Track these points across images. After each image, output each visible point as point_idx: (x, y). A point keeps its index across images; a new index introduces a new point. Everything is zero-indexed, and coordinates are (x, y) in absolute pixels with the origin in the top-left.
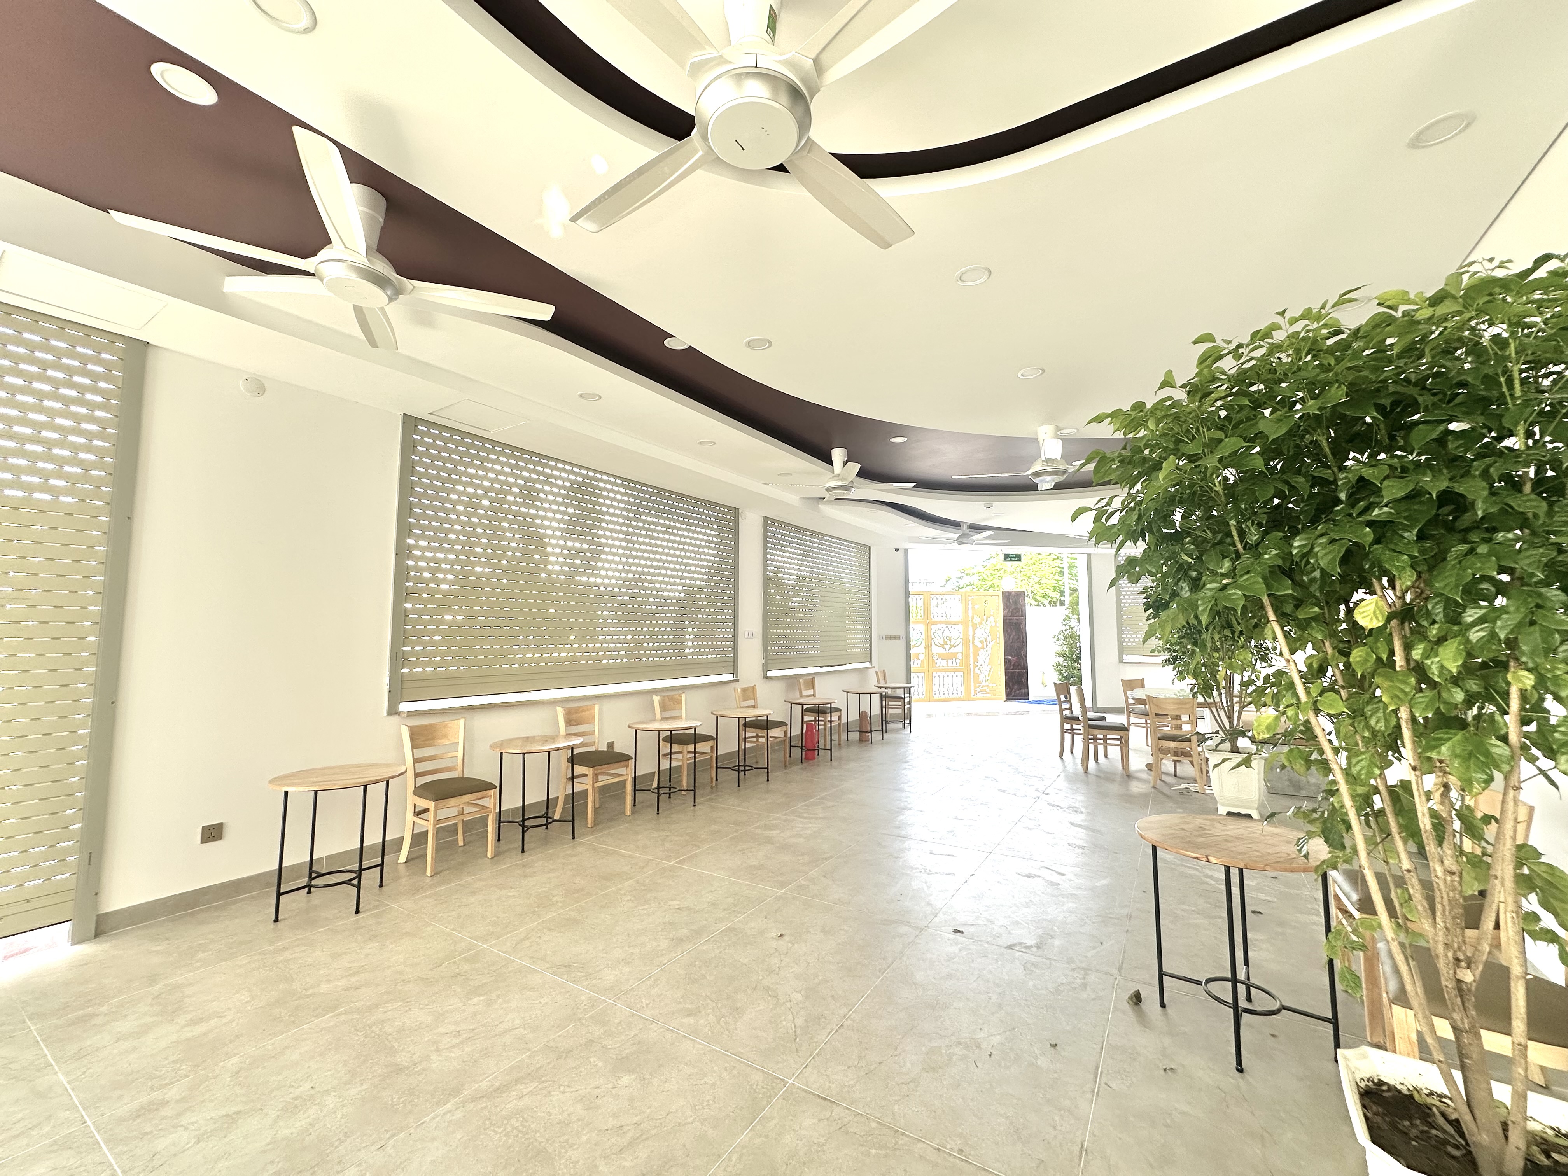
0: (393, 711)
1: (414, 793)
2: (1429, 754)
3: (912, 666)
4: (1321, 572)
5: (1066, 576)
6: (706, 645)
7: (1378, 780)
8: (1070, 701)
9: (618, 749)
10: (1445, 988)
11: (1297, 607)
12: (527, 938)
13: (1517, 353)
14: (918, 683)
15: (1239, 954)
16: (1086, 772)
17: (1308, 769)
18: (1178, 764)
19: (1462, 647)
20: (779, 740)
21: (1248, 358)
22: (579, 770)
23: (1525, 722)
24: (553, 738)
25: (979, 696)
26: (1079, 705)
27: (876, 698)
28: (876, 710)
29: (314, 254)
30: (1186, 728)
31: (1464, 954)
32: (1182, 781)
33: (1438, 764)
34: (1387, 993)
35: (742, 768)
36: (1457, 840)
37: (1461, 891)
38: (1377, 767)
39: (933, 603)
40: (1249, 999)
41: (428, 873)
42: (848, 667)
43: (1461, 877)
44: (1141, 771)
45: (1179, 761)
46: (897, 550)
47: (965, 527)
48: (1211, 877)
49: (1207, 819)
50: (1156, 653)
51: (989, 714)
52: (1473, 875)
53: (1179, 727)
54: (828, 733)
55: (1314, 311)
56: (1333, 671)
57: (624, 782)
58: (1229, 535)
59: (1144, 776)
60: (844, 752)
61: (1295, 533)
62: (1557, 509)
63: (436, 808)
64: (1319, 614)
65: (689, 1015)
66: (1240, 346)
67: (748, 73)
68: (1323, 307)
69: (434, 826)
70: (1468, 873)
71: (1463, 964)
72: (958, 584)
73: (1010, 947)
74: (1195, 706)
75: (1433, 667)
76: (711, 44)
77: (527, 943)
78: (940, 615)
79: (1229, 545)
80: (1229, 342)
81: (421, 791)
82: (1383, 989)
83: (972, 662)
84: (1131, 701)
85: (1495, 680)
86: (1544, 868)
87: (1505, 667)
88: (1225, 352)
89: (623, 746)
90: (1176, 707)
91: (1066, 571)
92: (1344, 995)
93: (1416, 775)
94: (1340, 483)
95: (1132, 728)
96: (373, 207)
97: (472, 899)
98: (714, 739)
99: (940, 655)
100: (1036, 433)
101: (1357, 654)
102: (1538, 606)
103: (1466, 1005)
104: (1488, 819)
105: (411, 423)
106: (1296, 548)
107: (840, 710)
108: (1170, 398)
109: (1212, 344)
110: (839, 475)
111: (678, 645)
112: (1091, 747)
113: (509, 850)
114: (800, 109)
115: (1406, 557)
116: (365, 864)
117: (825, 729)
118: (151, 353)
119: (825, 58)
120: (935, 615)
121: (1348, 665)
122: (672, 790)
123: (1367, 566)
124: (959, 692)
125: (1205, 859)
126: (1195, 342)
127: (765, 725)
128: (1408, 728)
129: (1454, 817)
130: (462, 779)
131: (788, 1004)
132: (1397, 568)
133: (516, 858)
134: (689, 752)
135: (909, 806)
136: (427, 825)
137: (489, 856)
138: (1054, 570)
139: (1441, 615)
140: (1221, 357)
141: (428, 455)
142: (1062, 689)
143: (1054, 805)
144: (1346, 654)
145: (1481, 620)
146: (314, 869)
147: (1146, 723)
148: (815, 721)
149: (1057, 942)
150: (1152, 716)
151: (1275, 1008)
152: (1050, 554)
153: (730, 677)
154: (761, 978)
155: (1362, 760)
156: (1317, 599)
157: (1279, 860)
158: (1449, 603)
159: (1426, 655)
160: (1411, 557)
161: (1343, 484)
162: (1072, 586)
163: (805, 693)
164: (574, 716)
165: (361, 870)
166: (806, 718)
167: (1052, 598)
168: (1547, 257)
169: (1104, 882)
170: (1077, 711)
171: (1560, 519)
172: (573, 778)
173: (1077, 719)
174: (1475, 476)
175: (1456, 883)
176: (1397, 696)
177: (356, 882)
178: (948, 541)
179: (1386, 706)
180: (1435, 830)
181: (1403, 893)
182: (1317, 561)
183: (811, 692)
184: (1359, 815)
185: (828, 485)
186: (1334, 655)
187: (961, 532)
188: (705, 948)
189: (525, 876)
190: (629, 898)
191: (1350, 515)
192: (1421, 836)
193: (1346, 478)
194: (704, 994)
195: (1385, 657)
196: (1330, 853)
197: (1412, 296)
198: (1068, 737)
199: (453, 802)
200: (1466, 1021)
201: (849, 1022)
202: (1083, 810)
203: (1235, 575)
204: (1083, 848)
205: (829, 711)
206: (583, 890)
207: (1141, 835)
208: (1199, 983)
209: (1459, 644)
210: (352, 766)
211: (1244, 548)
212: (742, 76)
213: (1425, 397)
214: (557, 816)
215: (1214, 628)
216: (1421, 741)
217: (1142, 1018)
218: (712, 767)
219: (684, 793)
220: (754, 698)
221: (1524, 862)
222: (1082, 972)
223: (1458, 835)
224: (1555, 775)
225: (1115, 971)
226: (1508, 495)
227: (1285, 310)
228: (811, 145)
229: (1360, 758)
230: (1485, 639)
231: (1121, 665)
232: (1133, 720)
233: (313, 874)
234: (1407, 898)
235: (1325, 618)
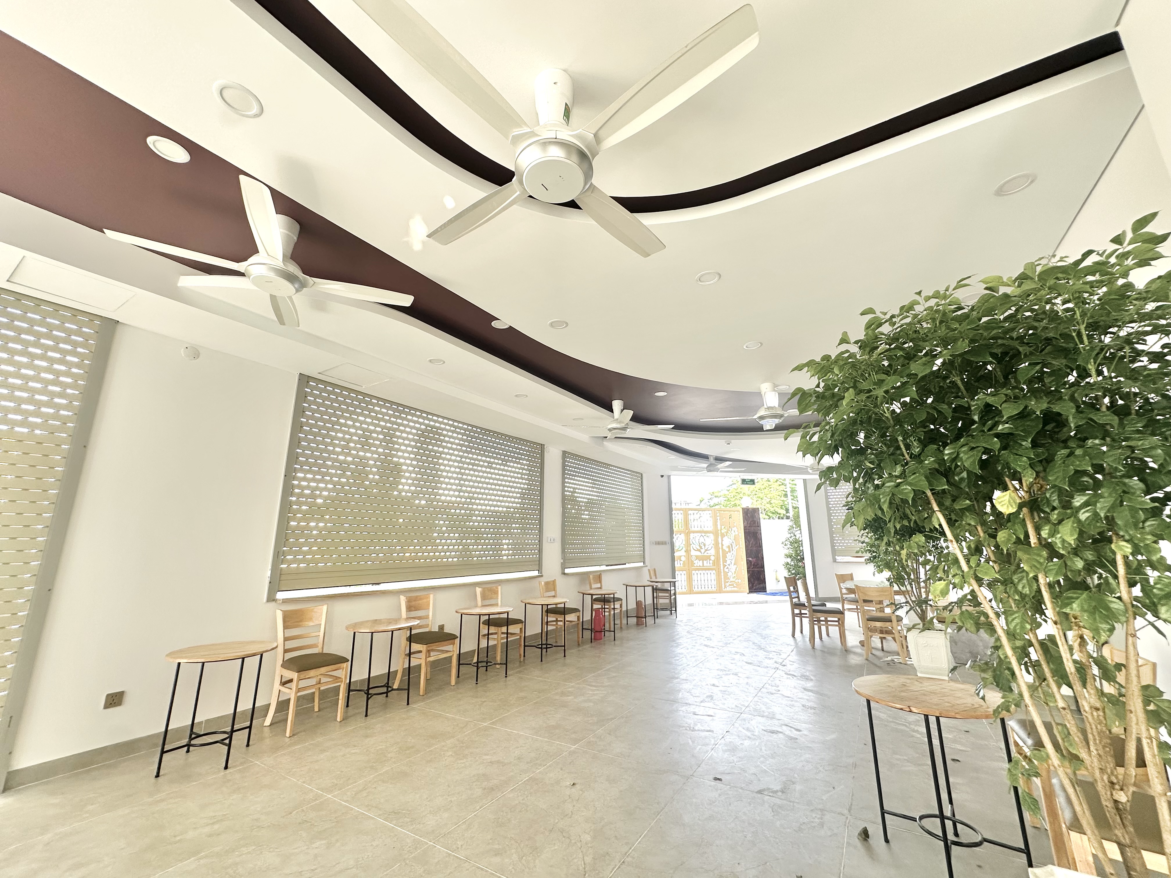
0: (271, 598)
1: (282, 666)
2: (1064, 610)
3: (676, 565)
4: (967, 473)
5: (790, 497)
6: (517, 548)
7: (1030, 634)
8: (797, 592)
9: (447, 630)
10: (1105, 807)
11: (954, 501)
12: (364, 789)
13: (1081, 316)
14: (681, 578)
15: (944, 796)
16: (813, 648)
17: (978, 631)
18: (884, 641)
19: (1075, 525)
20: (573, 623)
21: (899, 325)
22: (415, 647)
23: (1132, 584)
24: (397, 621)
25: (728, 589)
26: (804, 594)
27: (649, 590)
28: (649, 601)
29: (245, 259)
30: (888, 611)
31: (1117, 778)
32: (889, 654)
33: (1073, 620)
34: (1065, 823)
35: (544, 646)
36: (1098, 684)
37: (1106, 724)
38: (1028, 622)
39: (691, 517)
40: (956, 834)
41: (288, 735)
42: (628, 566)
43: (1104, 712)
44: (856, 647)
45: (885, 638)
46: (662, 476)
47: (712, 459)
48: (917, 731)
49: (908, 679)
50: (860, 554)
51: (736, 603)
52: (1114, 711)
53: (882, 610)
54: (612, 619)
55: (941, 292)
56: (987, 551)
57: (451, 657)
58: (898, 448)
59: (859, 650)
60: (625, 633)
61: (945, 445)
62: (1126, 422)
63: (300, 679)
64: (970, 506)
65: (496, 855)
66: (893, 316)
67: (550, 142)
68: (947, 290)
69: (296, 693)
70: (1111, 710)
71: (1117, 787)
72: (709, 504)
73: (760, 792)
74: (893, 593)
75: (1057, 541)
76: (525, 124)
77: (364, 794)
78: (696, 526)
79: (900, 455)
80: (885, 314)
81: (287, 664)
82: (1062, 820)
83: (722, 563)
84: (844, 591)
85: (1104, 551)
86: (1166, 704)
87: (1110, 541)
88: (883, 321)
89: (452, 628)
90: (877, 594)
91: (789, 494)
92: (1034, 830)
93: (1057, 628)
94: (973, 408)
95: (846, 613)
96: (290, 229)
97: (322, 756)
98: (522, 623)
99: (697, 557)
100: (759, 389)
101: (1002, 536)
102: (1124, 492)
103: (1124, 821)
104: (1119, 667)
105: (304, 380)
106: (947, 455)
107: (621, 600)
108: (847, 351)
109: (874, 315)
110: (617, 419)
111: (497, 549)
112: (816, 627)
113: (354, 715)
114: (586, 166)
115: (1025, 458)
116: (236, 727)
117: (610, 615)
118: (119, 329)
119: (601, 133)
120: (693, 526)
121: (997, 546)
122: (489, 664)
123: (1000, 468)
124: (713, 586)
125: (908, 710)
126: (862, 314)
127: (564, 611)
128: (1047, 591)
129: (1092, 663)
130: (322, 654)
131: (579, 844)
132: (1020, 466)
133: (360, 722)
134: (503, 633)
135: (676, 676)
136: (290, 693)
137: (339, 719)
138: (780, 493)
139: (1057, 501)
140: (880, 325)
141: (315, 403)
142: (791, 582)
143: (790, 675)
144: (994, 537)
145: (1086, 504)
146: (194, 731)
147: (857, 609)
148: (602, 608)
149: (798, 787)
150: (860, 602)
151: (977, 841)
152: (777, 481)
153: (536, 573)
154: (557, 821)
155: (1015, 618)
156: (967, 493)
157: (966, 709)
158: (1061, 492)
159: (1052, 534)
160: (1029, 458)
161: (975, 409)
162: (794, 505)
163: (594, 586)
164: (413, 603)
165: (233, 731)
166: (595, 606)
167: (780, 514)
168: (1089, 253)
169: (833, 736)
170: (803, 599)
171: (1129, 429)
172: (409, 655)
173: (804, 605)
174: (1065, 400)
175: (1101, 718)
176: (1035, 566)
177: (227, 741)
178: (701, 470)
179: (1027, 573)
180: (1079, 674)
181: (1063, 729)
182: (963, 463)
183: (599, 585)
184: (1020, 664)
185: (609, 427)
186: (985, 538)
187: (709, 463)
188: (511, 795)
189: (367, 737)
190: (451, 753)
191: (983, 431)
192: (1068, 677)
193: (976, 404)
194: (509, 836)
195: (1022, 537)
196: (1003, 698)
197: (1005, 280)
198: (797, 619)
199: (312, 673)
200: (1127, 837)
201: (629, 859)
202: (812, 678)
203: (906, 476)
204: (814, 708)
205: (612, 600)
206: (412, 747)
207: (857, 691)
208: (913, 819)
209: (1073, 523)
210: (233, 643)
211: (911, 457)
212: (545, 144)
213: (1024, 348)
214: (395, 686)
215: (895, 518)
216: (1058, 602)
217: (869, 849)
218: (520, 645)
219: (498, 666)
220: (554, 590)
221: (1151, 699)
222: (820, 813)
223: (1098, 679)
224: (1160, 624)
225: (846, 812)
226: (1091, 413)
227: (921, 291)
228: (593, 188)
229: (1014, 616)
230: (1091, 518)
231: (835, 564)
232: (847, 606)
233: (193, 735)
234: (1066, 733)
235: (975, 510)
